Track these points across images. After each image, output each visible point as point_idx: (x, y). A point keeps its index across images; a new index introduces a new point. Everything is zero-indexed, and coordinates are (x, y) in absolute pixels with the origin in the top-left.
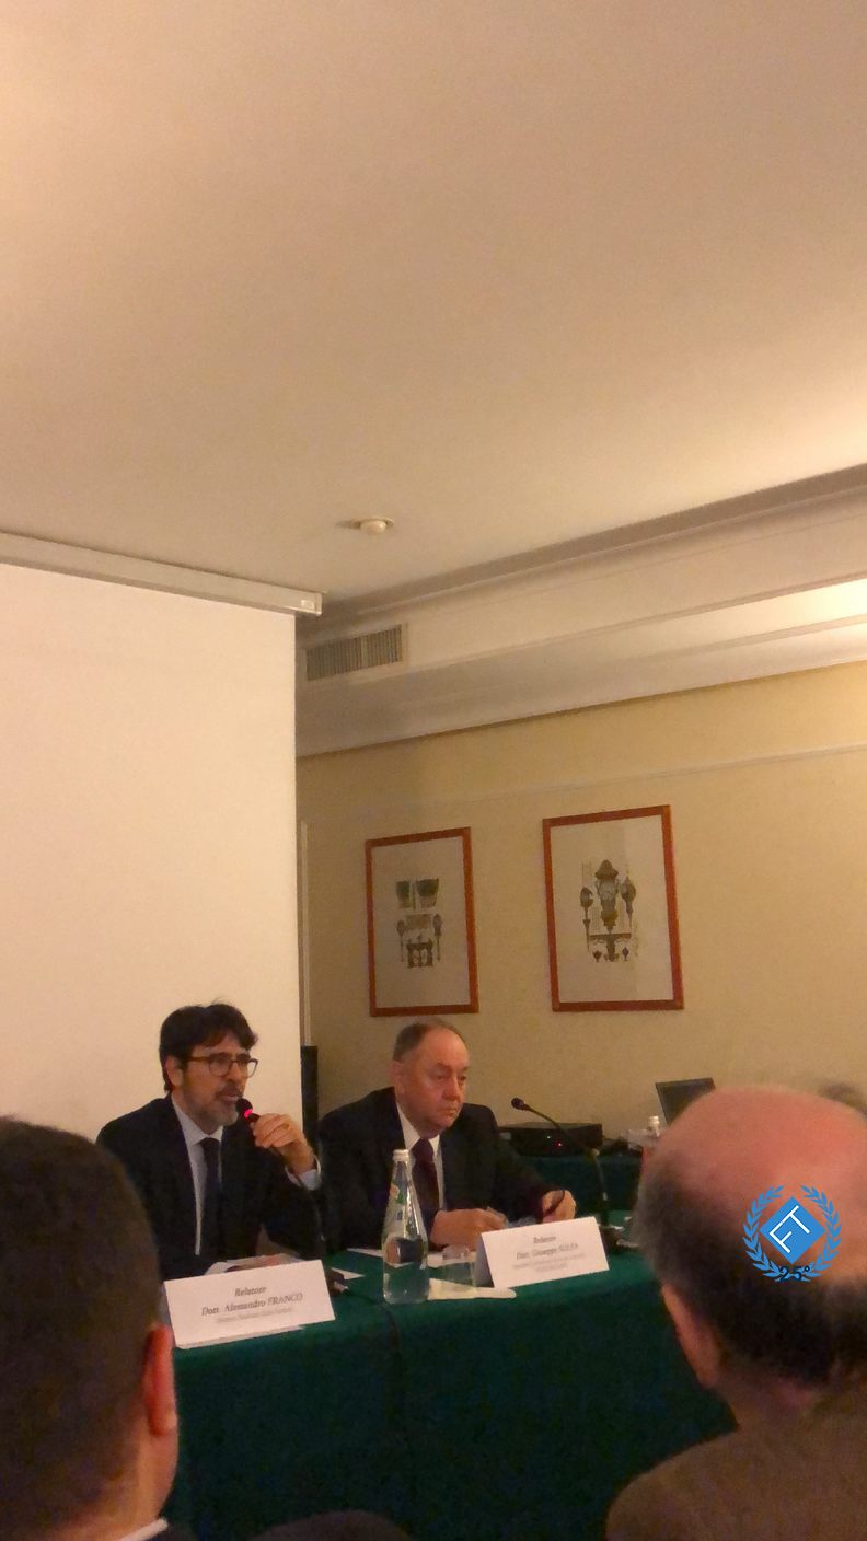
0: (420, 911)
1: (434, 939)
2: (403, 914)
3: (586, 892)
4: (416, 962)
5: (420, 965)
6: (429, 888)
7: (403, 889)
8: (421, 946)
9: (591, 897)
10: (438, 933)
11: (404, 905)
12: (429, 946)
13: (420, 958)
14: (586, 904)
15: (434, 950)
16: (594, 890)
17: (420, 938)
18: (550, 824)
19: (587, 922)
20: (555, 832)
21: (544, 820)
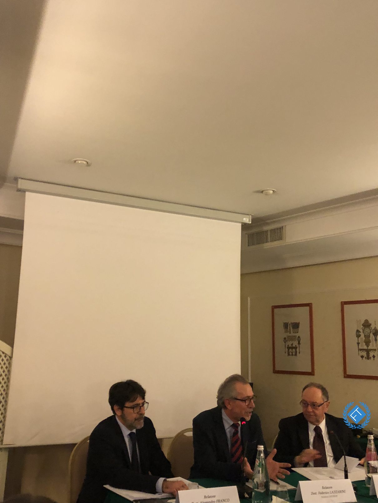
0: (292, 334)
1: (297, 346)
2: (285, 335)
3: (358, 331)
4: (291, 354)
5: (292, 355)
6: (296, 326)
7: (286, 325)
8: (292, 348)
9: (360, 333)
10: (299, 343)
11: (286, 332)
12: (296, 348)
13: (292, 353)
14: (358, 336)
15: (298, 350)
16: (361, 331)
17: (292, 345)
18: (344, 303)
19: (358, 344)
20: (346, 306)
21: (342, 302)
